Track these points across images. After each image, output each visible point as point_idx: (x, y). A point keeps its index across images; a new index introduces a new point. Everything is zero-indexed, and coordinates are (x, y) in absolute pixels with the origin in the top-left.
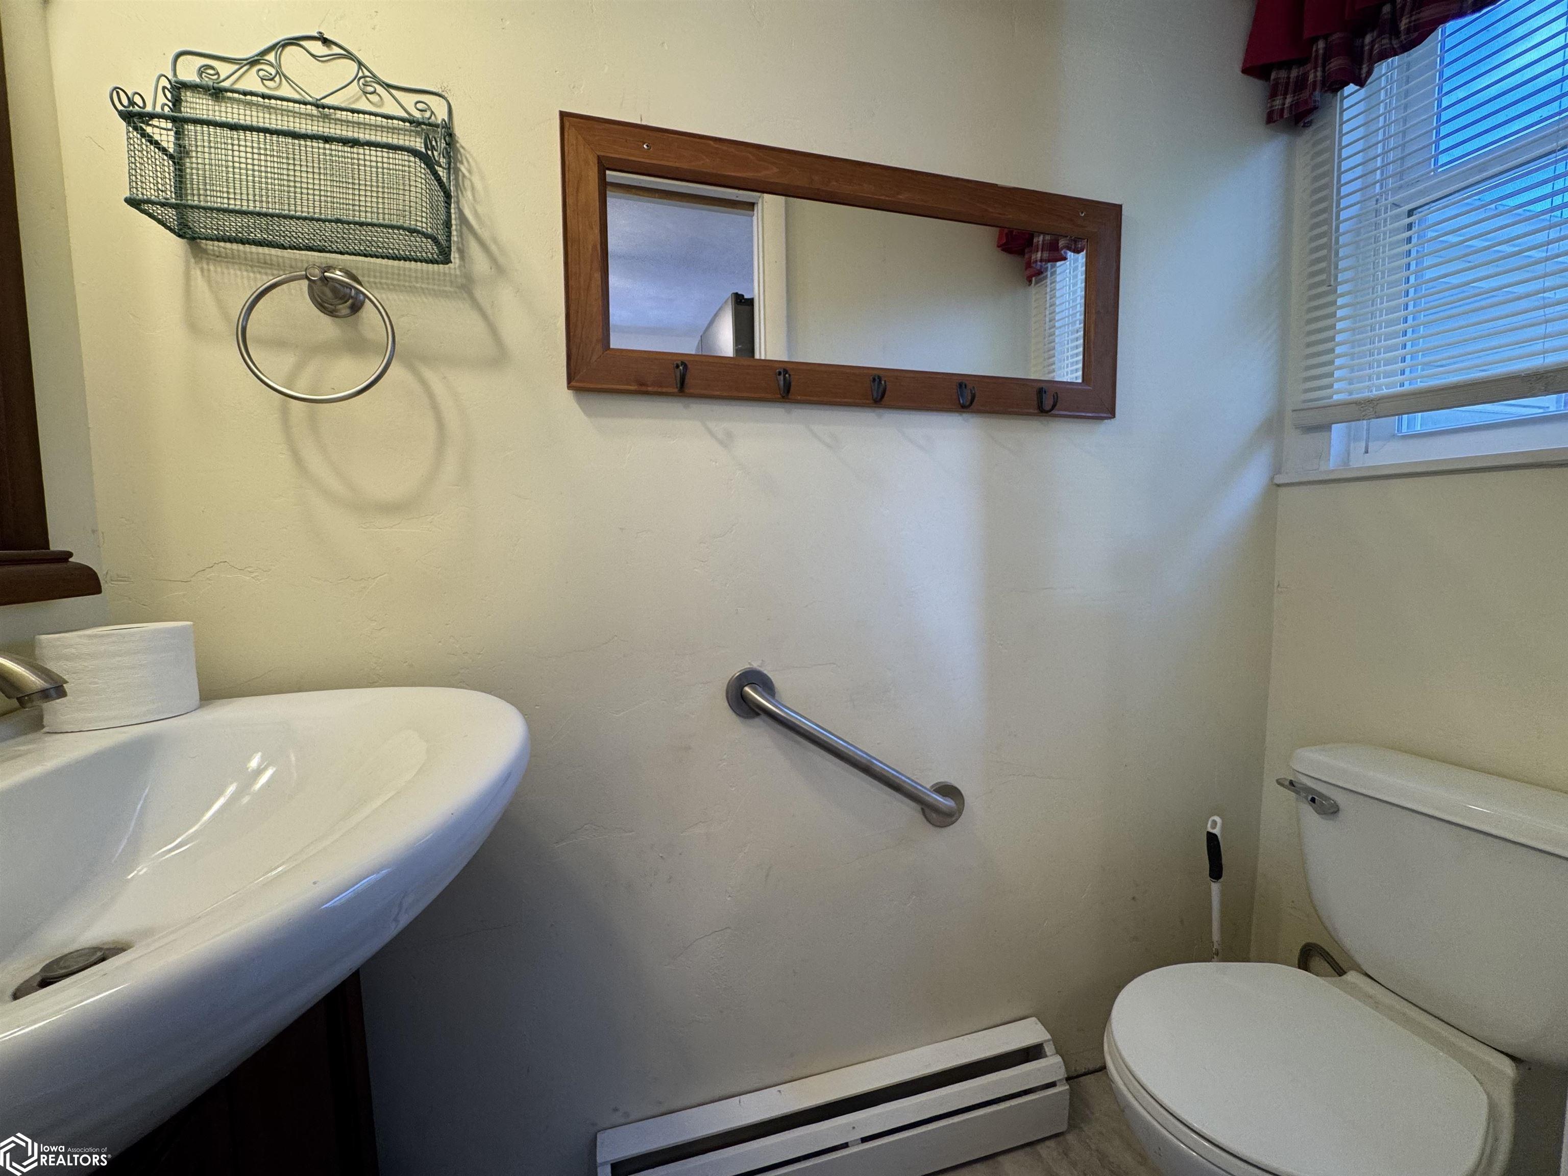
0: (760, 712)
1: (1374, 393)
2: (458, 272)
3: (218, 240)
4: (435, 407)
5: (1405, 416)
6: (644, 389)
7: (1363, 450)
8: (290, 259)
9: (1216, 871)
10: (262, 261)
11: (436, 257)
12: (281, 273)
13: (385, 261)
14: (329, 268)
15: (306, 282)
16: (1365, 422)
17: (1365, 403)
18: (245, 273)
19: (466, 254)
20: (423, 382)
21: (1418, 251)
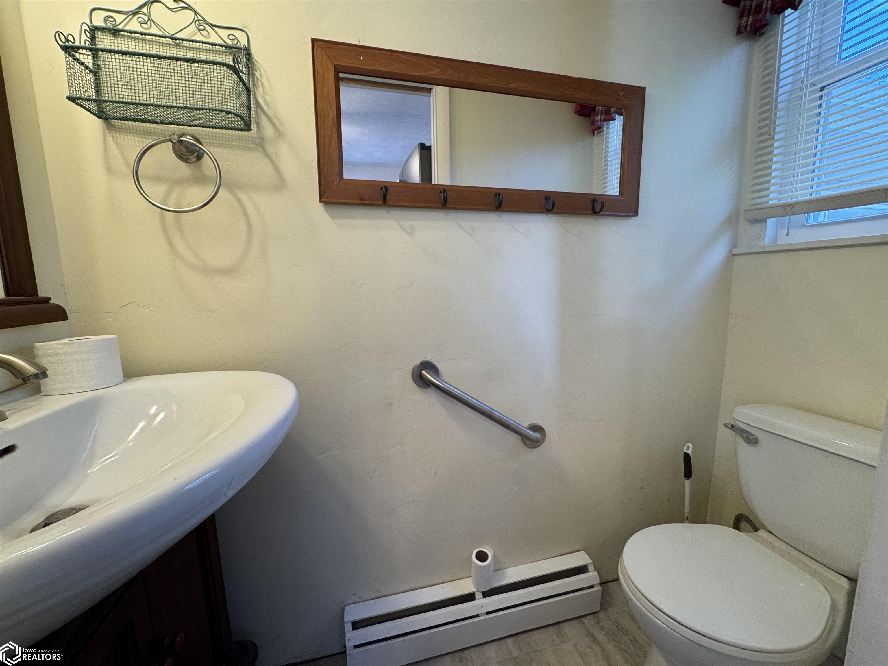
0: (430, 385)
1: (793, 200)
2: (256, 136)
3: (121, 119)
4: (246, 214)
5: (812, 214)
6: (363, 202)
7: (786, 234)
8: (161, 130)
9: (688, 474)
10: (146, 131)
11: (242, 127)
12: (157, 138)
13: (214, 130)
14: (183, 135)
15: (170, 144)
16: (788, 217)
17: (787, 206)
18: (137, 139)
19: (260, 126)
20: (239, 200)
21: (825, 113)
